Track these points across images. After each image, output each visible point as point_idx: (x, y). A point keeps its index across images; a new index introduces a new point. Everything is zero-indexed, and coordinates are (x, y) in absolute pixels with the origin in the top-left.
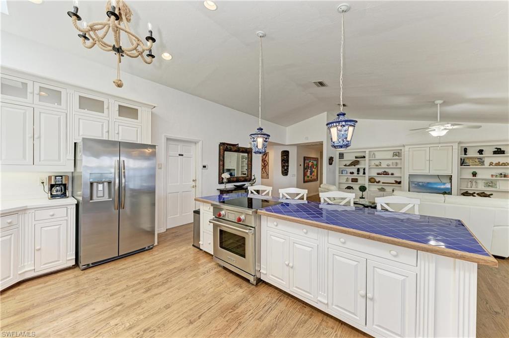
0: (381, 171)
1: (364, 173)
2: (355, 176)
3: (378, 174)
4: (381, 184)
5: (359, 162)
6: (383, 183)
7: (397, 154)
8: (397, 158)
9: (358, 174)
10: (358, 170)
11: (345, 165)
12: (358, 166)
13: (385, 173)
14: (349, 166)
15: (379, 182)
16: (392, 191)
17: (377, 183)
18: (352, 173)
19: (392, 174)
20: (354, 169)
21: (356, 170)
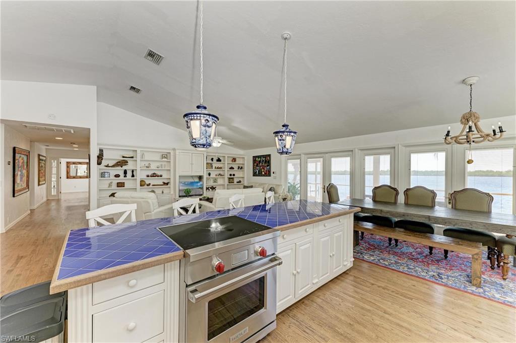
0: (150, 173)
1: (133, 176)
2: (121, 179)
3: (148, 176)
4: (151, 186)
5: (127, 162)
6: (153, 185)
7: (165, 156)
8: (166, 160)
9: (125, 176)
10: (125, 172)
11: (107, 166)
12: (125, 168)
13: (155, 175)
14: (113, 166)
15: (149, 185)
16: (161, 192)
17: (147, 185)
18: (117, 176)
19: (161, 176)
20: (119, 171)
21: (123, 172)
